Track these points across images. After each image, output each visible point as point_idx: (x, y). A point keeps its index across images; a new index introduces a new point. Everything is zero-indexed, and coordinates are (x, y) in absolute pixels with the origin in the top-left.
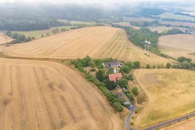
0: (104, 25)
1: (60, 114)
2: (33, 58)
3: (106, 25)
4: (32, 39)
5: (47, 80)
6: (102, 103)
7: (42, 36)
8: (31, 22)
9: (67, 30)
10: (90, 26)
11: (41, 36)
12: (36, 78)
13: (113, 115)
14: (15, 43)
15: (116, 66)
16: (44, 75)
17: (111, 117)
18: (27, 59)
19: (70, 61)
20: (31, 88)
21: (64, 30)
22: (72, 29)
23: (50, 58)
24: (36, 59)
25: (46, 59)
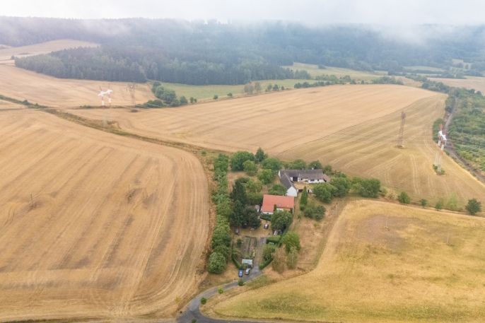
0: (400, 83)
1: (95, 246)
2: (156, 140)
3: (411, 81)
4: (189, 101)
5: (137, 182)
6: (194, 249)
7: (216, 98)
8: (211, 67)
9: (283, 89)
10: (357, 82)
11: (212, 98)
12: (121, 176)
13: (189, 276)
14: (152, 107)
15: (310, 182)
16: (140, 174)
17: (183, 279)
18: (145, 139)
19: (218, 155)
20: (96, 191)
21: (276, 88)
22: (298, 86)
23: (186, 144)
24: (161, 141)
25: (179, 144)
